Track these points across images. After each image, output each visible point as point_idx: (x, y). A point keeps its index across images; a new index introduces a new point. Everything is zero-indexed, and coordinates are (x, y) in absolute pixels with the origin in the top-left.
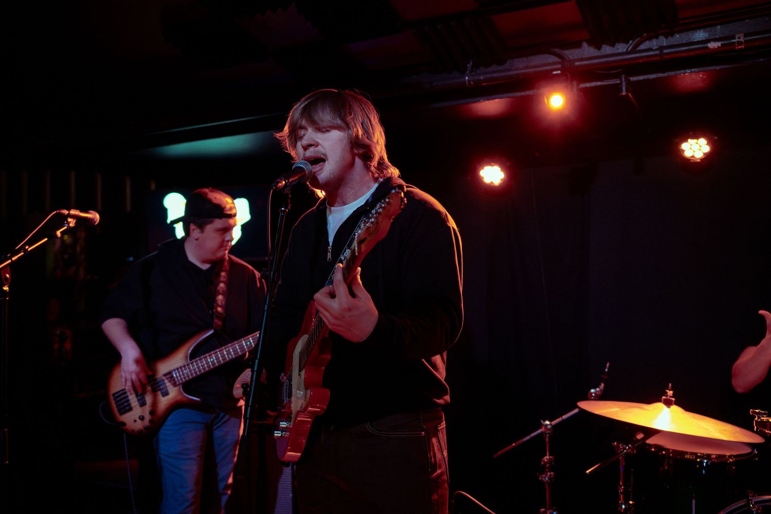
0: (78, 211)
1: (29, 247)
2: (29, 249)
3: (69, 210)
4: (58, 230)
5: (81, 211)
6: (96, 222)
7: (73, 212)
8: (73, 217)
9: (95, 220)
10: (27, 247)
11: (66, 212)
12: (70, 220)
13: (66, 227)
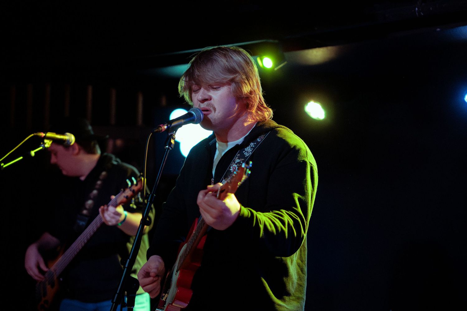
0: (55, 133)
1: (5, 164)
2: (4, 166)
3: (45, 132)
4: (33, 150)
5: (58, 133)
6: (71, 143)
7: (49, 134)
8: (49, 138)
9: (71, 141)
10: (2, 164)
11: (43, 135)
12: (46, 141)
13: (41, 148)
